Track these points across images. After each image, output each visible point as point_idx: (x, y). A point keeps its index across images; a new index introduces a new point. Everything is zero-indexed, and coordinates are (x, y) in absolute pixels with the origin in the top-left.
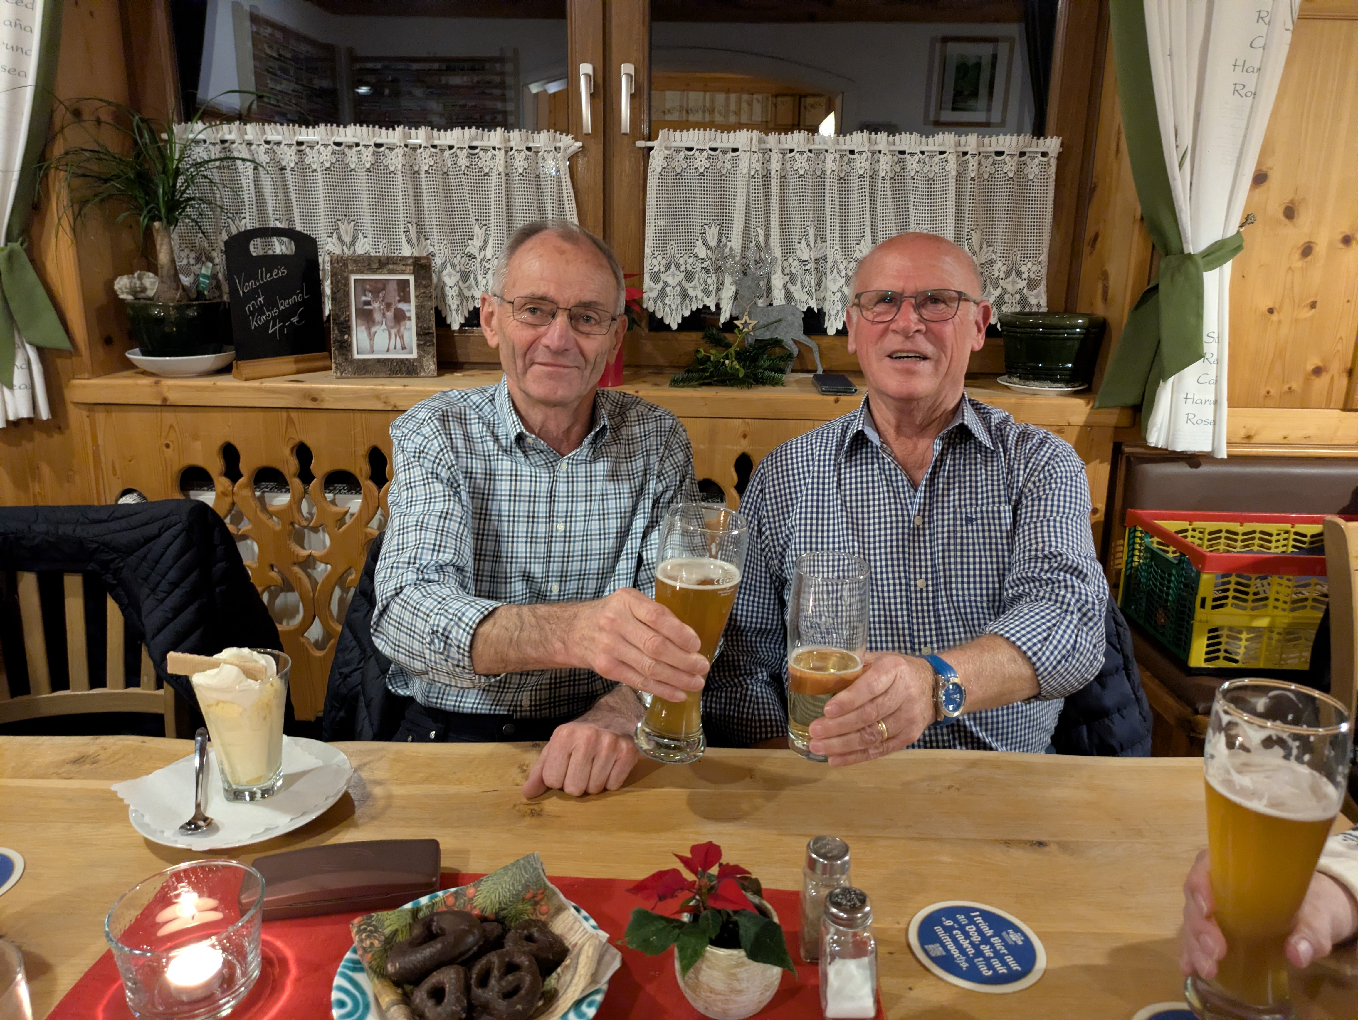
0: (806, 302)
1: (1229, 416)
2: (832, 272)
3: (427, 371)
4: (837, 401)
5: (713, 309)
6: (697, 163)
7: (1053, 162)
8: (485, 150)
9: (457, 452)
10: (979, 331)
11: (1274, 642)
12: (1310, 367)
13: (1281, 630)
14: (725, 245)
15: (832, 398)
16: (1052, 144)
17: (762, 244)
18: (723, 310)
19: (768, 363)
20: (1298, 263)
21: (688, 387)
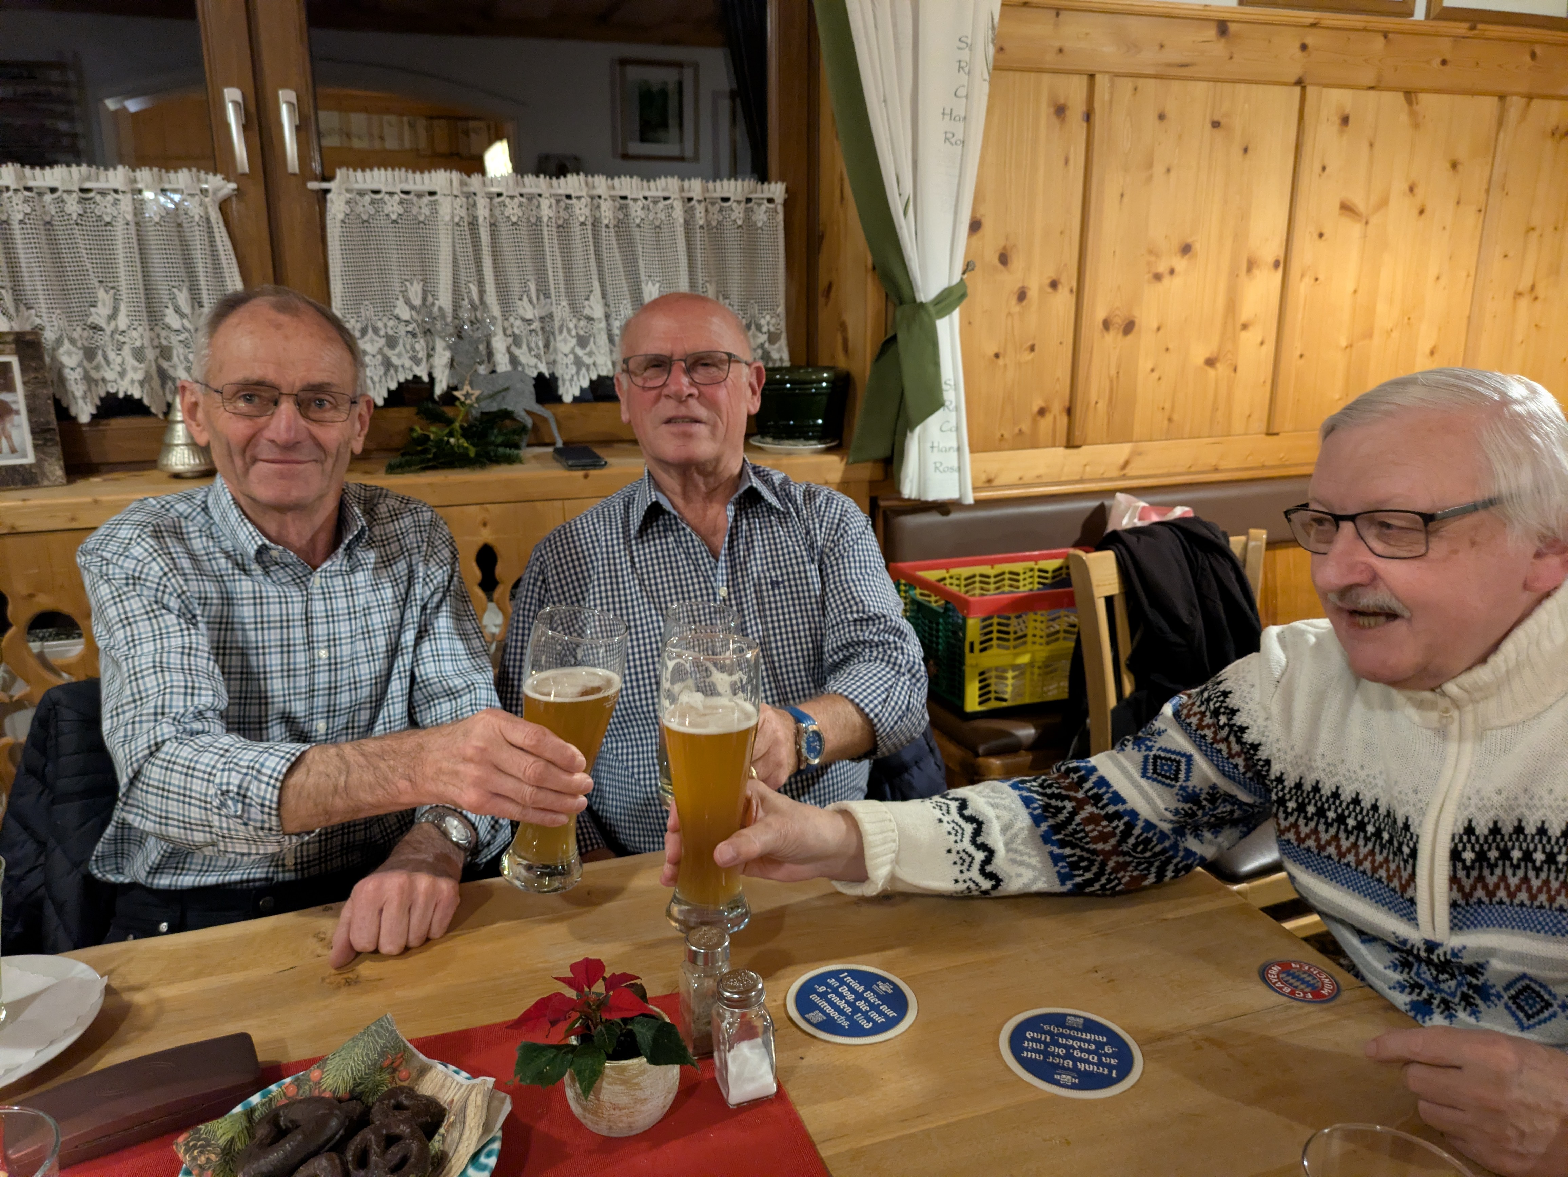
0: (536, 367)
1: (973, 461)
2: (561, 332)
3: (52, 478)
4: (586, 476)
5: (426, 379)
6: (387, 209)
7: (780, 209)
8: (103, 193)
9: (185, 574)
10: (754, 392)
11: (1036, 677)
12: (1035, 409)
13: (1040, 664)
14: (433, 304)
15: (580, 473)
16: (777, 190)
17: (477, 302)
18: (437, 380)
19: (499, 440)
20: (1016, 308)
21: (409, 472)
